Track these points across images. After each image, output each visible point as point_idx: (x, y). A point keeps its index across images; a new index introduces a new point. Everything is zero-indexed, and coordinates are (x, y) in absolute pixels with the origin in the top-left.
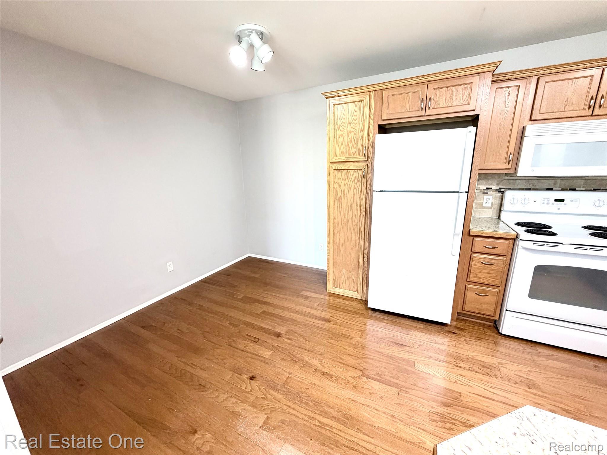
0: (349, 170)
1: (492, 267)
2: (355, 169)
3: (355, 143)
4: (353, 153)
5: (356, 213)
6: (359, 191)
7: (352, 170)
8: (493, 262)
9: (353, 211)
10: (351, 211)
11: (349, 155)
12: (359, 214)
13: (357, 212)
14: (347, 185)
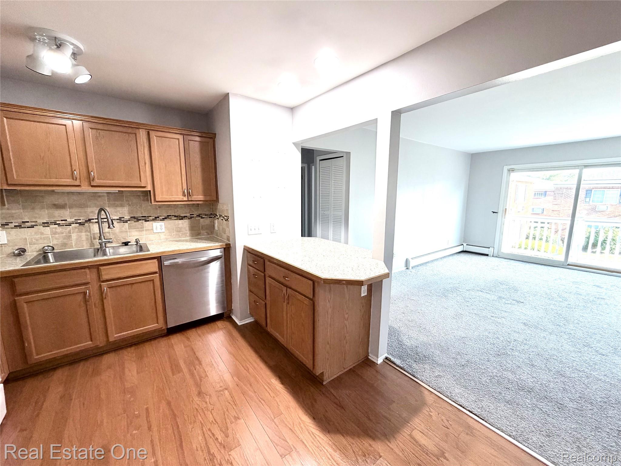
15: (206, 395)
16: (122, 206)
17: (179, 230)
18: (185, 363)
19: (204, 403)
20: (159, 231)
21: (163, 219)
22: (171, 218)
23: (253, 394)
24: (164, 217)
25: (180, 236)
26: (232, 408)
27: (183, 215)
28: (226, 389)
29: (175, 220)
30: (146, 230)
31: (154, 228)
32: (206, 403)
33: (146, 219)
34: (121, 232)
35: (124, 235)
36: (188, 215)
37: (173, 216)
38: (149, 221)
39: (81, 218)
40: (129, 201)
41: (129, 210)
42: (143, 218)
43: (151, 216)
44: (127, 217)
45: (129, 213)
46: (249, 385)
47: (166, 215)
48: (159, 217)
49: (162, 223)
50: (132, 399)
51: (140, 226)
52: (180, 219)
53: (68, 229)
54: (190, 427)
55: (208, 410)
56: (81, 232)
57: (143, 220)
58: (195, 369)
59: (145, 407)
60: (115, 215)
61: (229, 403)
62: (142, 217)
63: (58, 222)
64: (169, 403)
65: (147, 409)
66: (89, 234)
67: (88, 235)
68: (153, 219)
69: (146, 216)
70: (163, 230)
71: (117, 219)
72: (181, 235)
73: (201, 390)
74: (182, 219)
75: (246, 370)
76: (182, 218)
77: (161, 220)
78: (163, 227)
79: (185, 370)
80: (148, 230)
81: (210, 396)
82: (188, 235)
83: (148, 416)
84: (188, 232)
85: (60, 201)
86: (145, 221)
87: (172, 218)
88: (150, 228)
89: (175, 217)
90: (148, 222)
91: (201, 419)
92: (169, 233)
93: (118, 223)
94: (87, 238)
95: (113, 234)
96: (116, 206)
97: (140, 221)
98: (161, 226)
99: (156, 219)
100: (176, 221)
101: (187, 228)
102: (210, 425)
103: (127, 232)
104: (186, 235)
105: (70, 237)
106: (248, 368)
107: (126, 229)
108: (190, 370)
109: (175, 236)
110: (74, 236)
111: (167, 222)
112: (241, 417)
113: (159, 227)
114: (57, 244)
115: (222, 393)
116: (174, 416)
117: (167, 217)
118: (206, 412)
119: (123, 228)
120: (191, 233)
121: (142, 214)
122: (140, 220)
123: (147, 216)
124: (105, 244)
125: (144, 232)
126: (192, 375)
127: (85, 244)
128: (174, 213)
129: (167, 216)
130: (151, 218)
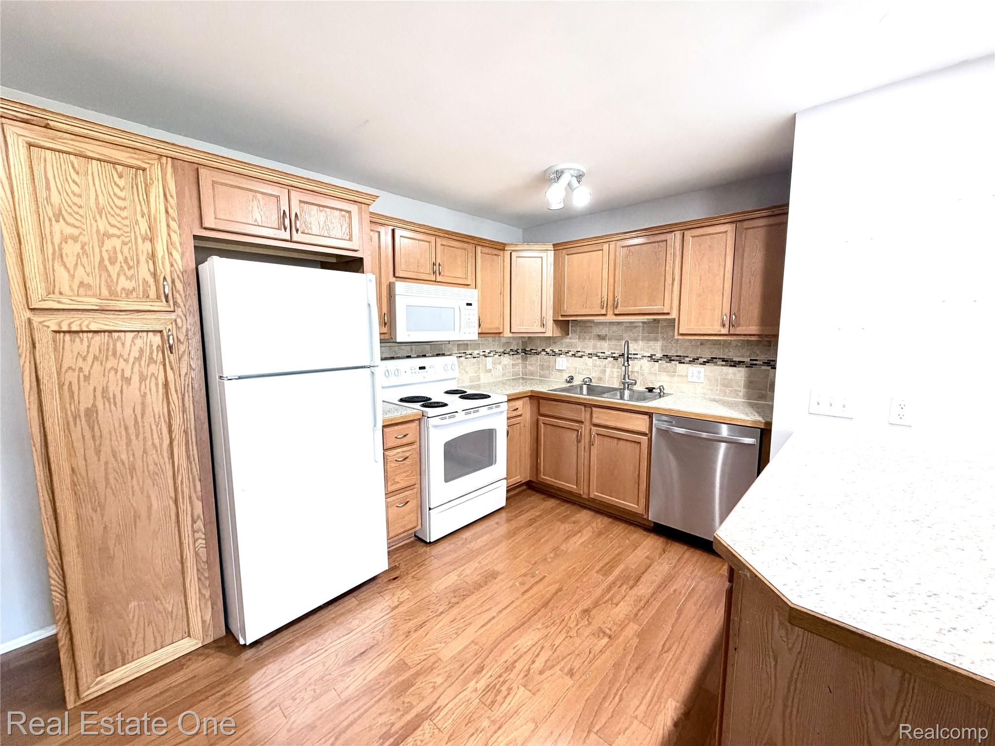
0: (115, 335)
1: (407, 462)
2: (138, 332)
3: (128, 264)
4: (123, 289)
5: (157, 441)
6: (157, 384)
7: (128, 334)
8: (407, 454)
9: (145, 438)
10: (137, 437)
11: (111, 293)
12: (166, 442)
13: (161, 438)
14: (113, 372)
15: (588, 620)
16: (656, 340)
17: (726, 384)
18: (622, 572)
19: (575, 623)
20: (695, 379)
21: (704, 362)
22: (716, 363)
23: (622, 678)
24: (705, 360)
25: (726, 395)
26: (584, 659)
27: (737, 359)
28: (610, 637)
29: (722, 365)
30: (678, 376)
31: (690, 375)
32: (577, 625)
33: (681, 360)
34: (651, 373)
35: (653, 378)
36: (747, 360)
37: (719, 358)
38: (684, 363)
39: (616, 352)
40: (664, 334)
41: (662, 346)
42: (678, 358)
43: (687, 357)
44: (659, 355)
45: (662, 350)
46: (636, 665)
47: (709, 357)
48: (698, 359)
49: (702, 368)
50: (550, 560)
51: (672, 370)
52: (730, 366)
53: (605, 363)
54: (540, 626)
55: (568, 632)
56: (614, 367)
57: (677, 360)
58: (619, 587)
59: (546, 574)
60: (647, 352)
61: (590, 653)
62: (677, 356)
63: (598, 354)
64: (560, 590)
65: (544, 577)
66: (620, 370)
67: (619, 372)
68: (690, 361)
69: (681, 356)
70: (702, 380)
71: (648, 357)
72: (728, 391)
73: (591, 611)
74: (735, 366)
75: (662, 649)
76: (735, 364)
77: (701, 364)
78: (702, 375)
79: (611, 578)
80: (682, 376)
81: (590, 624)
82: (741, 394)
83: (537, 583)
84: (742, 391)
85: (604, 331)
86: (679, 363)
87: (718, 363)
88: (684, 374)
89: (723, 361)
90: (682, 365)
91: (551, 633)
92: (710, 386)
93: (648, 361)
94: (618, 376)
95: (642, 375)
96: (649, 340)
97: (673, 362)
98: (699, 373)
99: (694, 361)
100: (724, 367)
101: (742, 383)
102: (549, 645)
103: (656, 374)
104: (737, 395)
105: (605, 371)
106: (669, 649)
107: (655, 370)
108: (614, 583)
109: (718, 392)
110: (608, 370)
111: (709, 367)
112: (574, 678)
113: (696, 374)
114: (595, 378)
115: (602, 635)
116: (546, 605)
117: (711, 361)
118: (564, 631)
119: (653, 370)
120: (748, 393)
121: (676, 352)
122: (674, 360)
123: (683, 356)
124: (628, 385)
125: (676, 379)
126: (609, 589)
127: (615, 382)
128: (724, 354)
129: (711, 358)
130: (687, 359)
